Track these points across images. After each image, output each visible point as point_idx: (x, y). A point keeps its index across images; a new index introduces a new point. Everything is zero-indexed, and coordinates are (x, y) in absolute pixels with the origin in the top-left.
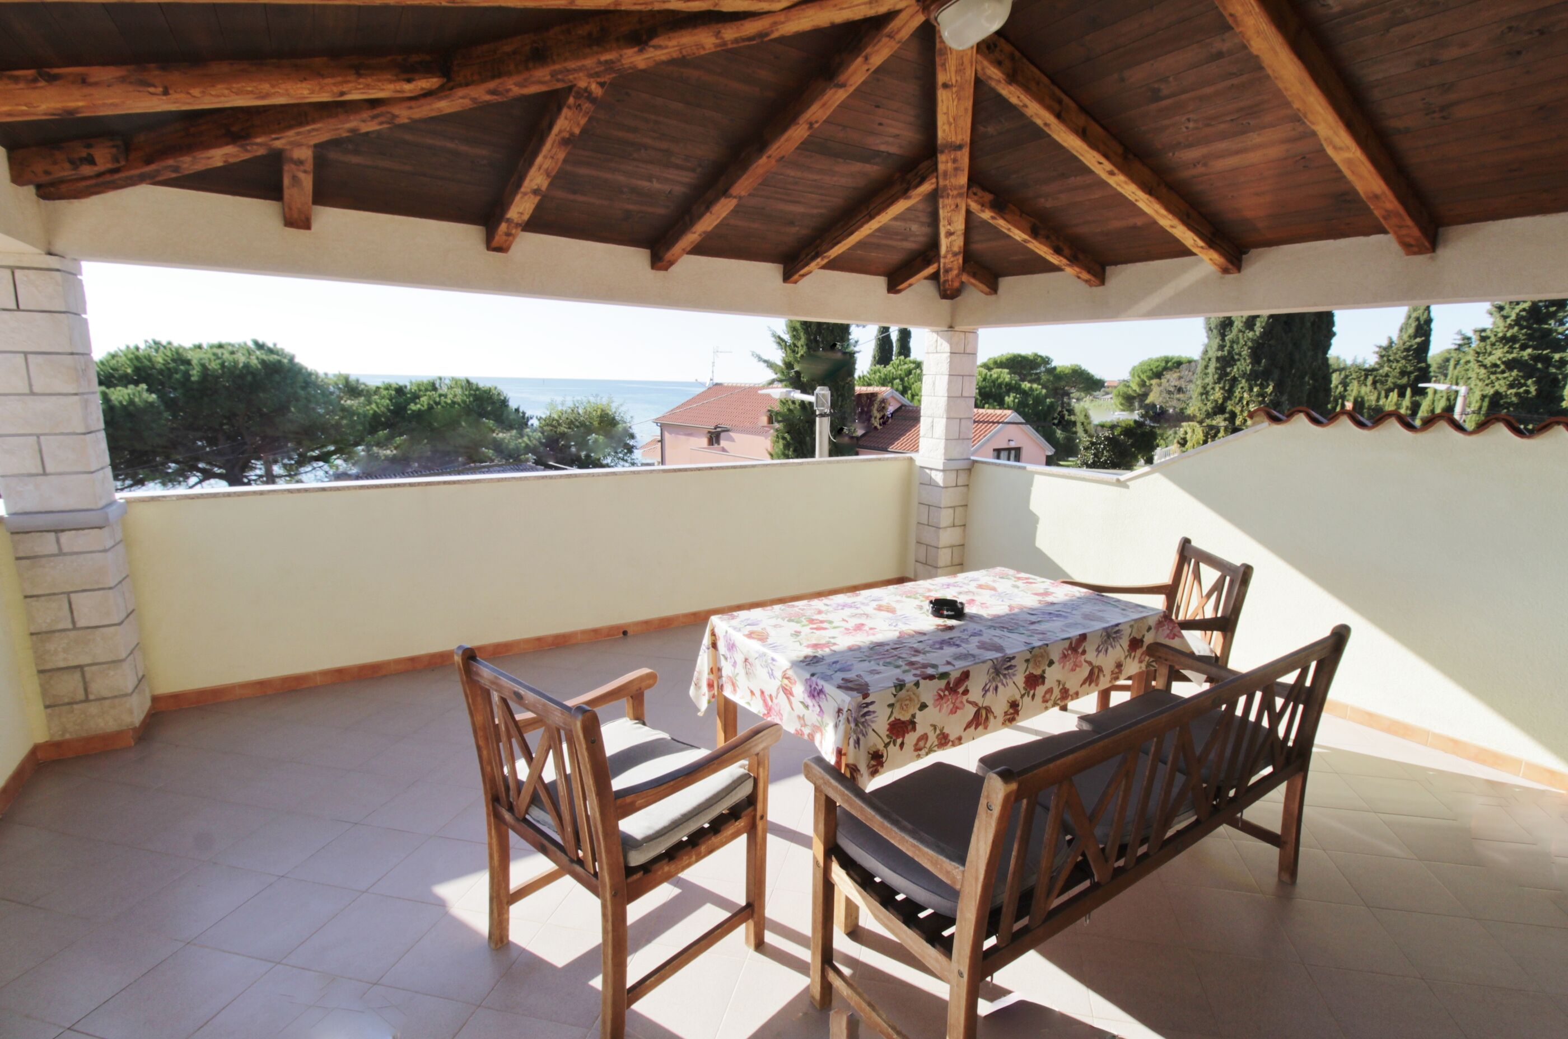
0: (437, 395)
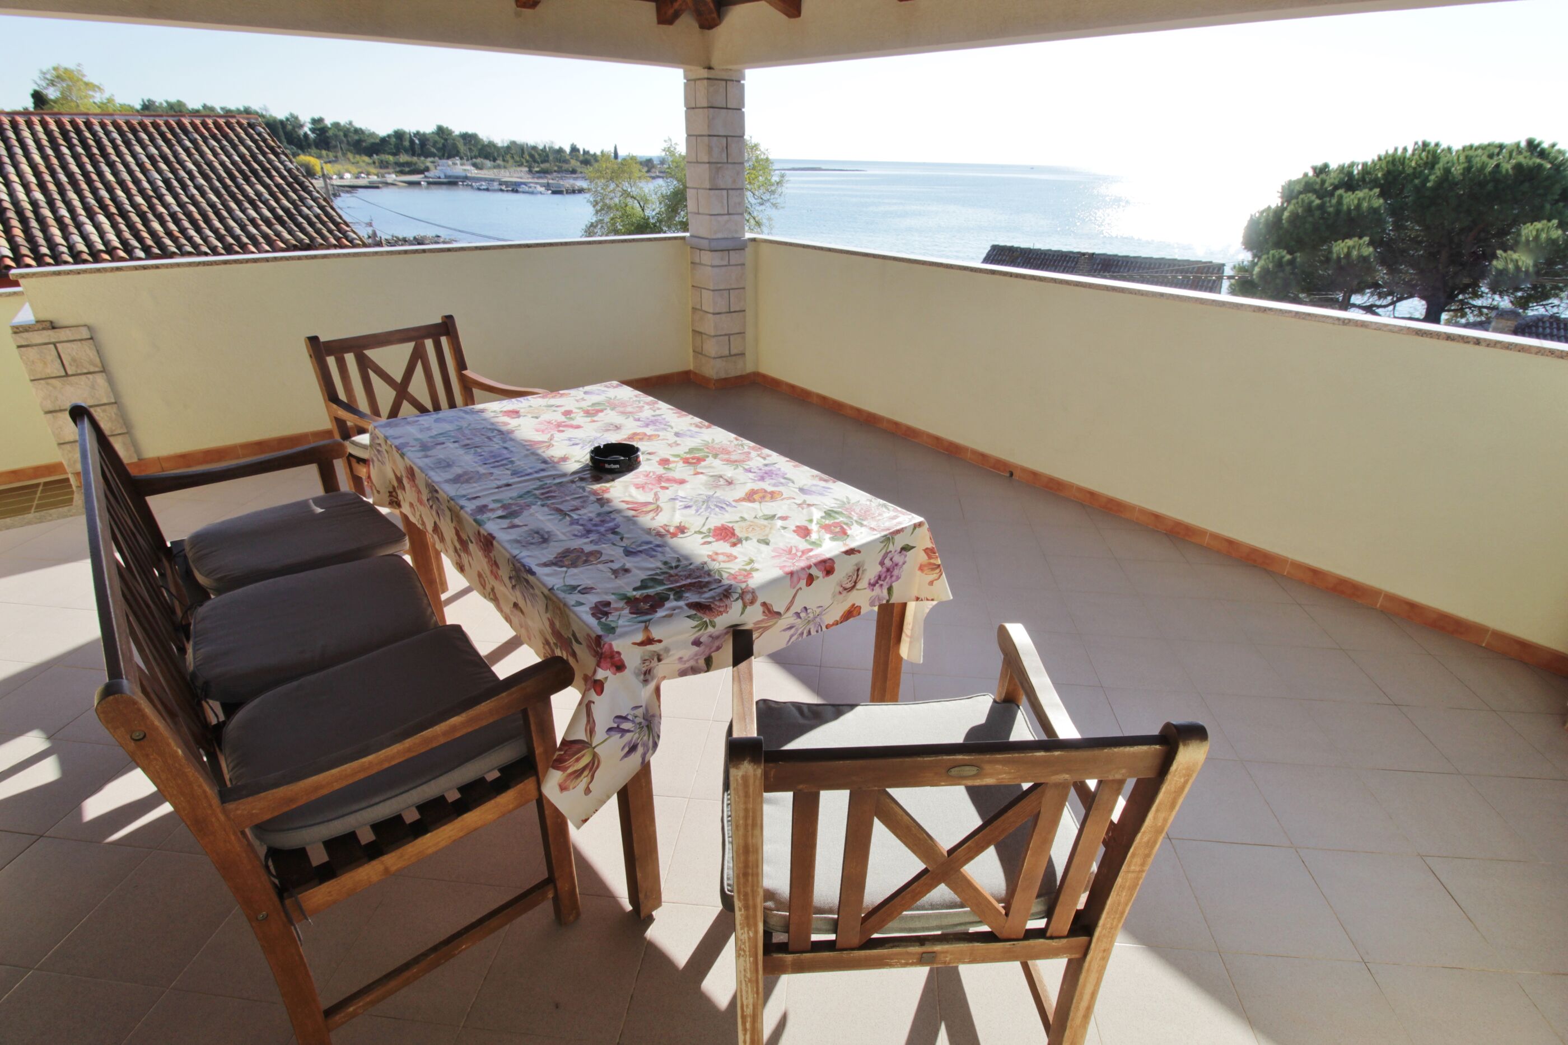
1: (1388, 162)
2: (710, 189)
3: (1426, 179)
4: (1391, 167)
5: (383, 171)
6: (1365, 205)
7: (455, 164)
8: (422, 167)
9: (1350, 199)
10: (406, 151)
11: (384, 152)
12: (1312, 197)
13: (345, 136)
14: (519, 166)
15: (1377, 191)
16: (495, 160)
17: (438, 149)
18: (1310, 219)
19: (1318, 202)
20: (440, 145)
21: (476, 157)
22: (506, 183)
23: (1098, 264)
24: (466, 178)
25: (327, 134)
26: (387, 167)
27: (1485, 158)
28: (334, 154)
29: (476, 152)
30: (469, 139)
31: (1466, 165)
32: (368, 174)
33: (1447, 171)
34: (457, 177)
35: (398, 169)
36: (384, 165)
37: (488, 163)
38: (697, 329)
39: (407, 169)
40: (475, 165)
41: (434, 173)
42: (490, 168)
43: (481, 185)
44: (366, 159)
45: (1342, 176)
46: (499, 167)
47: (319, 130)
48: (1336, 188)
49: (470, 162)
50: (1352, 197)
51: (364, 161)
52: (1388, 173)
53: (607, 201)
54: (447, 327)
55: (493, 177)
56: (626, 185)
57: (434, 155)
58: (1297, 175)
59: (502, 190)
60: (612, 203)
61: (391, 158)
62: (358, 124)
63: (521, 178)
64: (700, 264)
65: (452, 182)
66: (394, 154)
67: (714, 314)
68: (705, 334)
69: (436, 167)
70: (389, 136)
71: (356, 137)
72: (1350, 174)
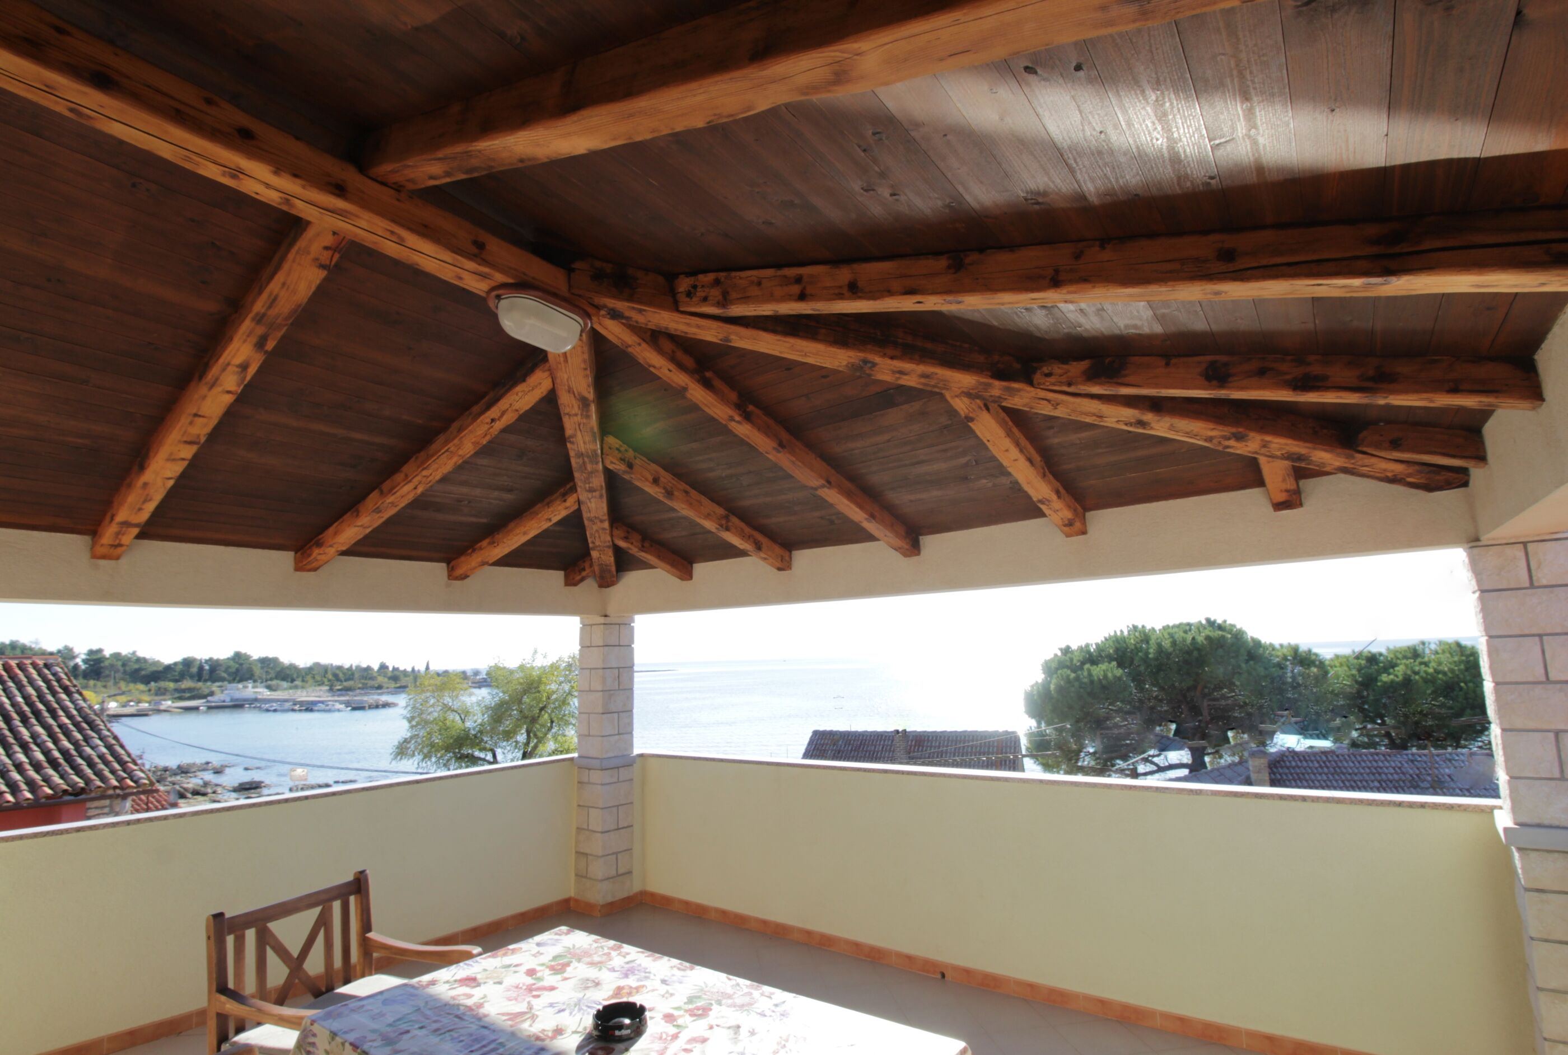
0: (1417, 663)
1: (1113, 641)
2: (603, 713)
3: (1147, 653)
4: (1118, 646)
5: (157, 698)
6: (1110, 675)
7: (245, 687)
8: (206, 691)
9: (1098, 671)
10: (192, 677)
11: (165, 679)
12: (1069, 672)
13: (124, 665)
14: (319, 685)
15: (1114, 663)
16: (293, 681)
17: (229, 674)
18: (1073, 689)
19: (1073, 675)
20: (233, 670)
21: (271, 679)
22: (301, 703)
23: (912, 741)
24: (256, 700)
25: (102, 665)
26: (164, 694)
27: (1182, 634)
28: (104, 684)
29: (273, 674)
30: (267, 663)
31: (1171, 640)
32: (139, 702)
33: (1159, 645)
34: (245, 700)
35: (177, 695)
36: (161, 692)
37: (285, 684)
38: (582, 851)
39: (187, 695)
40: (269, 688)
41: (219, 697)
42: (286, 689)
43: (272, 706)
44: (142, 687)
45: (1083, 654)
46: (296, 687)
47: (94, 660)
48: (1083, 663)
49: (264, 684)
50: (1098, 669)
51: (137, 689)
52: (1117, 650)
53: (424, 716)
54: (359, 885)
55: (287, 697)
56: (447, 700)
57: (223, 680)
58: (1050, 656)
59: (293, 710)
60: (431, 718)
61: (171, 685)
62: (141, 654)
63: (319, 697)
64: (589, 783)
65: (237, 705)
66: (176, 681)
67: (602, 832)
68: (591, 855)
69: (222, 692)
70: (176, 664)
71: (136, 666)
72: (1089, 652)
